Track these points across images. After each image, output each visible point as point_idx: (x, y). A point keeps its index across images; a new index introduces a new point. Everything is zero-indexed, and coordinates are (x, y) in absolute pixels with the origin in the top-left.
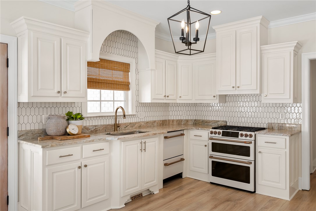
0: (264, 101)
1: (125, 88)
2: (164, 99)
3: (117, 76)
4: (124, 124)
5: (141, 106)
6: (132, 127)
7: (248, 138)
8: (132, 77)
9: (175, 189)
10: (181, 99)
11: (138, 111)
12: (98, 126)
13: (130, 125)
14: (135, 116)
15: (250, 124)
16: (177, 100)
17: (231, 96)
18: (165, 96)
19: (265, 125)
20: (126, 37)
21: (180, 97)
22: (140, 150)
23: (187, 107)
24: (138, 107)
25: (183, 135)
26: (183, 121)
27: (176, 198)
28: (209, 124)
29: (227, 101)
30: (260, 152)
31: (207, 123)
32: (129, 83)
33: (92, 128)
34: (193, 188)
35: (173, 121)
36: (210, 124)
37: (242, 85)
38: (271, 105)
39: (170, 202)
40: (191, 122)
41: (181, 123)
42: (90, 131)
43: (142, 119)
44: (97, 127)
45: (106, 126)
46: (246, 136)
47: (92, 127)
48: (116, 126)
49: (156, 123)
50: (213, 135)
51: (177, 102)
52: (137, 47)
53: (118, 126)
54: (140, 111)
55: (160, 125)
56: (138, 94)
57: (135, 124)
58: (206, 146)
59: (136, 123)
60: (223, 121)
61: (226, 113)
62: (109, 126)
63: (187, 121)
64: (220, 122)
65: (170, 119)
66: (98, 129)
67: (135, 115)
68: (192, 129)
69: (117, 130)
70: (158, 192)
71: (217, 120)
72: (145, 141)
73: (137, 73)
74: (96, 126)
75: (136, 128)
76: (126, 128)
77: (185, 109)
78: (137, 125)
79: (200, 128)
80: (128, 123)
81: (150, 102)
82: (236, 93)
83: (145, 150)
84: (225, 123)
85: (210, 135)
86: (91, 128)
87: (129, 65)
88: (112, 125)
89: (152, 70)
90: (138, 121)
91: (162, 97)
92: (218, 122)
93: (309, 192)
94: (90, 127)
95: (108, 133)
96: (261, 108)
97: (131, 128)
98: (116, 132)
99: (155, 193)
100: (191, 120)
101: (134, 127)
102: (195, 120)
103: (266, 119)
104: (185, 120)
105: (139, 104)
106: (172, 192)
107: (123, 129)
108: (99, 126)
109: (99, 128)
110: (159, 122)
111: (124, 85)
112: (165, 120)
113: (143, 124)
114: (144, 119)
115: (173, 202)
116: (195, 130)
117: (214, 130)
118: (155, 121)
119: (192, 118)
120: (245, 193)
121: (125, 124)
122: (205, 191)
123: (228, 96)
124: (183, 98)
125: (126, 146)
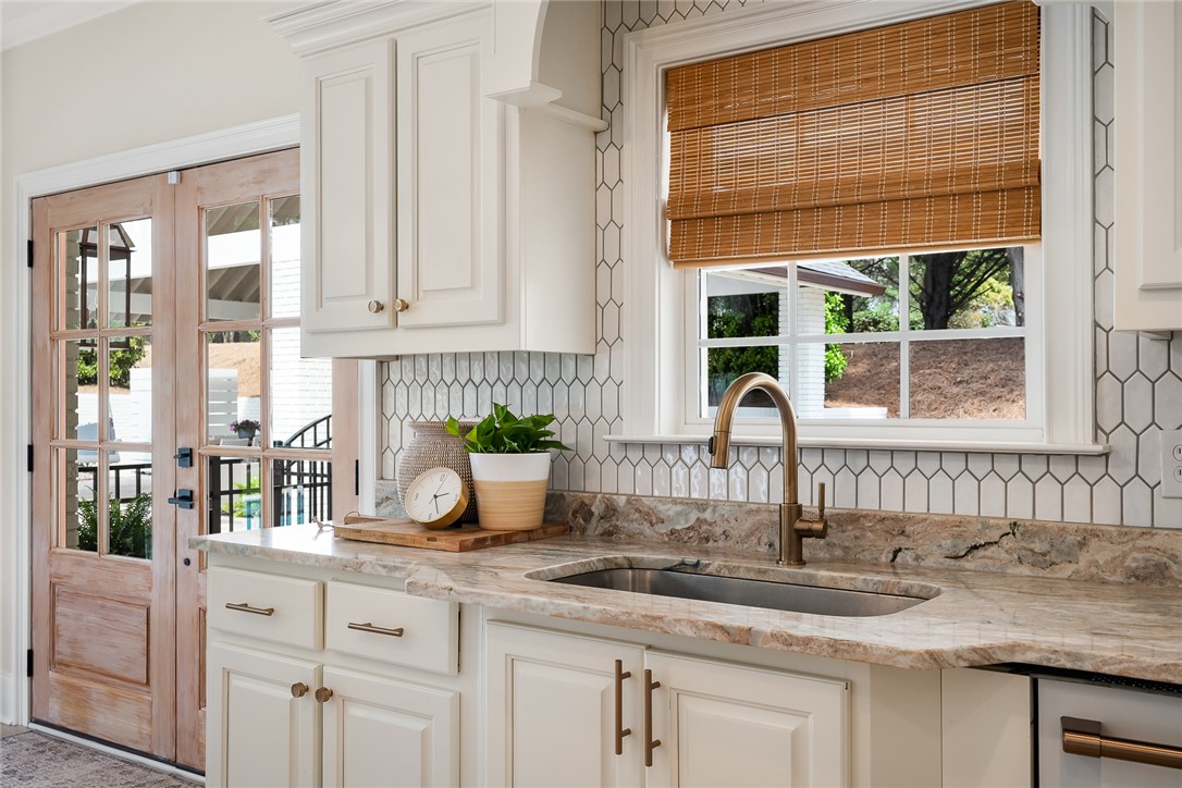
4: (940, 525)
6: (1044, 560)
12: (715, 507)
13: (1008, 542)
33: (678, 514)
42: (663, 528)
44: (708, 515)
47: (679, 508)
57: (1070, 539)
59: (1088, 535)
66: (718, 530)
74: (701, 506)
75: (1094, 580)
80: (986, 525)
86: (671, 513)
94: (662, 508)
95: (683, 563)
107: (929, 562)
108: (722, 510)
109: (726, 526)
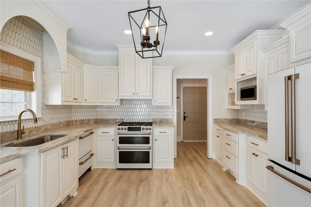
0: (154, 104)
1: (28, 88)
2: (72, 102)
3: (17, 73)
4: (28, 129)
5: (46, 108)
6: (38, 131)
7: (148, 131)
8: (36, 77)
9: (91, 185)
10: (86, 101)
11: (43, 114)
13: (35, 129)
14: (40, 120)
15: (141, 120)
16: (83, 102)
17: (126, 100)
18: (74, 99)
19: (151, 120)
20: (29, 31)
21: (86, 100)
22: (62, 156)
23: (89, 109)
24: (43, 109)
25: (92, 133)
26: (85, 121)
27: (99, 194)
28: (108, 121)
29: (123, 103)
30: (156, 140)
31: (107, 121)
32: (33, 83)
34: (107, 178)
35: (76, 121)
36: (110, 121)
37: (140, 92)
38: (155, 107)
39: (96, 200)
40: (92, 121)
41: (84, 122)
43: (47, 122)
45: (3, 134)
46: (147, 129)
48: (20, 133)
49: (62, 125)
50: (120, 131)
51: (83, 105)
52: (42, 46)
53: (23, 132)
54: (45, 114)
55: (66, 126)
56: (44, 95)
57: (40, 127)
58: (113, 140)
59: (42, 126)
60: (120, 119)
61: (122, 112)
62: (7, 134)
63: (89, 120)
64: (118, 120)
65: (73, 119)
67: (41, 118)
68: (100, 127)
69: (21, 138)
70: (77, 193)
71: (115, 118)
72: (67, 146)
73: (42, 73)
75: (42, 132)
76: (30, 134)
77: (87, 111)
78: (43, 128)
79: (107, 126)
80: (32, 127)
81: (61, 104)
82: (135, 98)
83: (67, 155)
84: (122, 120)
85: (117, 131)
87: (33, 63)
88: (12, 132)
89: (62, 72)
90: (43, 124)
91: (71, 99)
92: (116, 120)
93: (177, 159)
95: (9, 144)
96: (148, 109)
97: (36, 133)
98: (20, 141)
99: (74, 196)
100: (93, 119)
101: (40, 131)
102: (96, 119)
103: (152, 116)
104: (87, 120)
105: (44, 106)
106: (91, 189)
107: (26, 135)
110: (64, 123)
111: (26, 85)
112: (69, 121)
113: (49, 126)
114: (49, 122)
115: (99, 200)
116: (103, 128)
117: (120, 127)
118: (61, 123)
119: (93, 118)
120: (147, 171)
121: (30, 128)
122: (118, 178)
123: (124, 100)
124: (88, 101)
125: (46, 156)
